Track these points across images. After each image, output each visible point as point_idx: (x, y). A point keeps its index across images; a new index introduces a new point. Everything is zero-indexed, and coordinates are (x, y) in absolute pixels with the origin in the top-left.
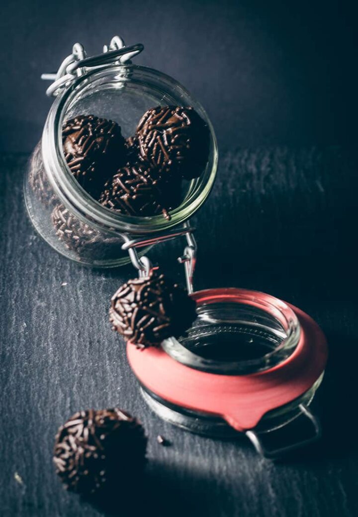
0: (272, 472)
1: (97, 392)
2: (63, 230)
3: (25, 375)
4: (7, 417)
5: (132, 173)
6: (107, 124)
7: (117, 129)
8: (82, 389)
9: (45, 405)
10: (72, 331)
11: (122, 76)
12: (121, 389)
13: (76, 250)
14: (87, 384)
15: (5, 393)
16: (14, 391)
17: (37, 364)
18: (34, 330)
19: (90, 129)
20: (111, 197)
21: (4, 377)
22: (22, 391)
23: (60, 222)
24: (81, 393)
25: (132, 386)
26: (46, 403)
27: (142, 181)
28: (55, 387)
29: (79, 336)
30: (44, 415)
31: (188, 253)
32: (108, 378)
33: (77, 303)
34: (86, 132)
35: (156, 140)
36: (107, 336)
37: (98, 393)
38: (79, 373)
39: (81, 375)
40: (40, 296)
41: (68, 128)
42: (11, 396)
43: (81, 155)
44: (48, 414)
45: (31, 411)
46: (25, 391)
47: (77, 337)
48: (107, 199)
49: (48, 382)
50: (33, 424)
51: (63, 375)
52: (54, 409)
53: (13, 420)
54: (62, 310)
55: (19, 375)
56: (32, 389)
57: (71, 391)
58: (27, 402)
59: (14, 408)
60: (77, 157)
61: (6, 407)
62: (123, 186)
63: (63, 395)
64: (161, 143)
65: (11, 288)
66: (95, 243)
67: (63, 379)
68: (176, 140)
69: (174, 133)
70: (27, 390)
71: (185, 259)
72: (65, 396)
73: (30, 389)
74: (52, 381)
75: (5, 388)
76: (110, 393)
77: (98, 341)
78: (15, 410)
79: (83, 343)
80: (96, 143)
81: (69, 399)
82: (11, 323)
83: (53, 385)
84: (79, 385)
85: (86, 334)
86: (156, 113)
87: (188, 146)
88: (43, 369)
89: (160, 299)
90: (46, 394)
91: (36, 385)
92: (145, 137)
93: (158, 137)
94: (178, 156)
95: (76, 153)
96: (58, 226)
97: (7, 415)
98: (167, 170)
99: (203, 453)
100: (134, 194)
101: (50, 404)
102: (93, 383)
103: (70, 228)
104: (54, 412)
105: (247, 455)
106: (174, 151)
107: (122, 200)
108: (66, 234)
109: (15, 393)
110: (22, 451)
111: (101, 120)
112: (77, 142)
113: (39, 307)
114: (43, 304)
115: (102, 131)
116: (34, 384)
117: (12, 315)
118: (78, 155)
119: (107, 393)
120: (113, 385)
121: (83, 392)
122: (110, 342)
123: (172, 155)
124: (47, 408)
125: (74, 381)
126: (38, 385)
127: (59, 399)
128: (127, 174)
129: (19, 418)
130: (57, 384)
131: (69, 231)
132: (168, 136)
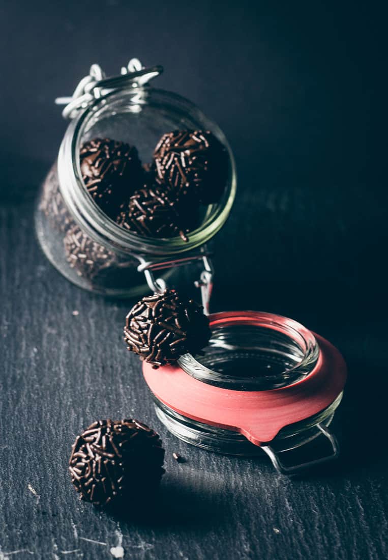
0: (289, 487)
1: (111, 413)
2: (77, 255)
3: (36, 397)
4: (18, 434)
5: (149, 195)
6: (124, 147)
7: (134, 152)
8: (95, 410)
9: (57, 424)
10: (84, 357)
11: (140, 99)
12: (135, 410)
13: (88, 276)
14: (100, 405)
15: (16, 413)
16: (26, 410)
17: (49, 386)
18: (45, 355)
19: (107, 152)
20: (128, 220)
21: (15, 398)
22: (34, 411)
23: (73, 247)
24: (94, 414)
25: (146, 408)
26: (58, 422)
27: (159, 202)
28: (68, 408)
29: (91, 362)
30: (56, 433)
31: (205, 277)
32: (122, 400)
33: (89, 330)
34: (103, 154)
35: (173, 162)
36: (120, 362)
37: (112, 415)
38: (92, 395)
39: (94, 397)
40: (51, 324)
41: (85, 151)
42: (23, 415)
43: (98, 177)
44: (61, 433)
45: (43, 429)
46: (37, 411)
47: (89, 363)
48: (123, 221)
49: (61, 403)
50: (46, 442)
51: (75, 397)
52: (67, 428)
53: (26, 437)
54: (74, 337)
55: (30, 396)
56: (44, 409)
57: (84, 411)
58: (39, 421)
59: (25, 426)
60: (93, 179)
61: (18, 426)
62: (140, 208)
63: (76, 415)
64: (178, 165)
65: (20, 316)
66: (110, 268)
67: (76, 401)
68: (193, 161)
69: (192, 155)
70: (39, 410)
71: (201, 283)
72: (78, 416)
73: (42, 410)
74: (64, 402)
75: (17, 408)
76: (124, 414)
77: (112, 367)
78: (27, 429)
79: (95, 368)
80: (113, 165)
81: (82, 419)
82: (21, 349)
83: (66, 406)
84: (92, 406)
85: (99, 360)
86: (174, 136)
87: (206, 168)
88: (55, 391)
89: (175, 314)
90: (58, 414)
91: (48, 406)
92: (163, 159)
93: (176, 159)
94: (195, 178)
95: (93, 175)
96: (71, 251)
97: (19, 432)
98: (185, 192)
99: (219, 469)
100: (151, 215)
101: (63, 423)
102: (107, 404)
103: (84, 252)
104: (67, 430)
105: (263, 472)
106: (192, 173)
107: (139, 222)
108: (79, 259)
109: (26, 413)
110: (35, 465)
111: (118, 143)
112: (93, 164)
113: (50, 334)
114: (54, 332)
115: (119, 153)
116: (46, 405)
117: (21, 341)
118: (94, 177)
119: (121, 415)
120: (127, 407)
121: (97, 412)
122: (123, 367)
123: (190, 177)
124: (60, 427)
125: (87, 402)
126: (50, 406)
127: (72, 419)
128: (144, 195)
129: (31, 436)
130: (70, 405)
131: (83, 256)
132: (186, 158)
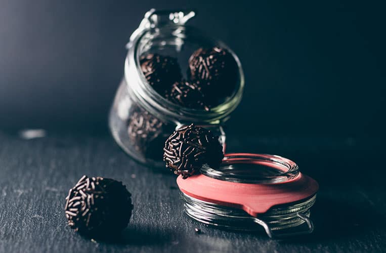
1: (153, 213)
2: (136, 132)
5: (185, 84)
12: (170, 213)
19: (158, 58)
20: (170, 98)
25: (178, 212)
27: (191, 88)
31: (221, 139)
32: (161, 209)
35: (202, 63)
41: (143, 57)
64: (205, 65)
68: (215, 62)
69: (214, 58)
87: (223, 67)
89: (198, 137)
92: (194, 62)
94: (216, 73)
95: (148, 71)
99: (228, 237)
100: (185, 94)
103: (141, 129)
106: (214, 69)
107: (177, 99)
112: (149, 65)
115: (166, 60)
120: (164, 211)
128: (181, 84)
131: (140, 132)
132: (210, 60)
